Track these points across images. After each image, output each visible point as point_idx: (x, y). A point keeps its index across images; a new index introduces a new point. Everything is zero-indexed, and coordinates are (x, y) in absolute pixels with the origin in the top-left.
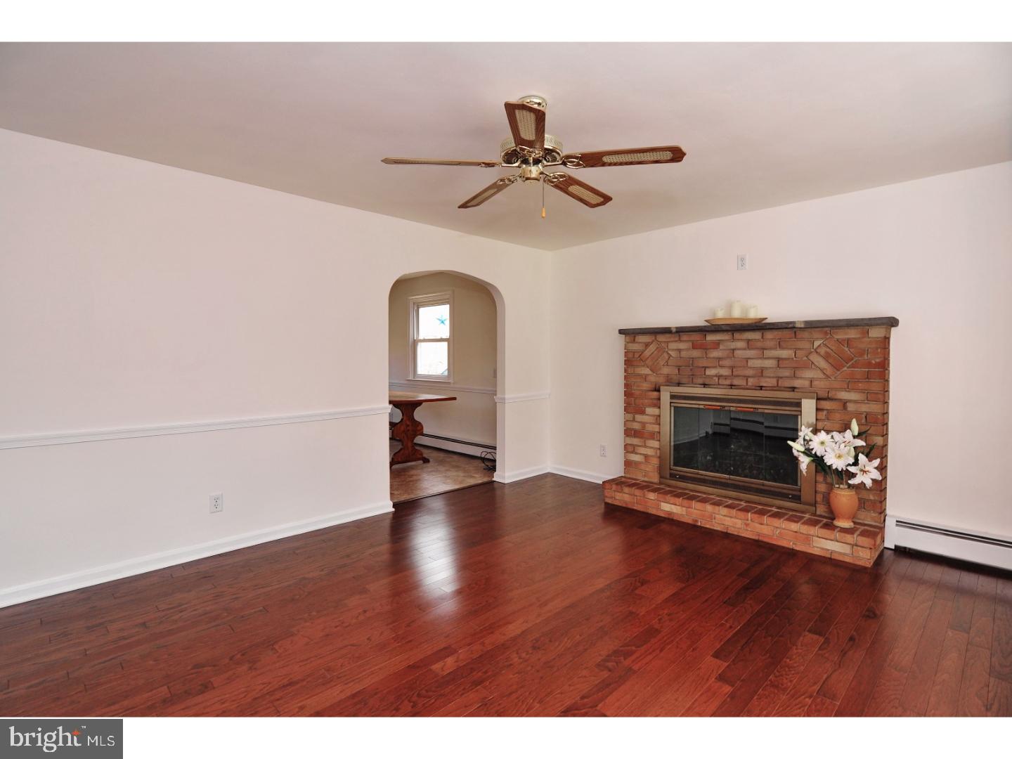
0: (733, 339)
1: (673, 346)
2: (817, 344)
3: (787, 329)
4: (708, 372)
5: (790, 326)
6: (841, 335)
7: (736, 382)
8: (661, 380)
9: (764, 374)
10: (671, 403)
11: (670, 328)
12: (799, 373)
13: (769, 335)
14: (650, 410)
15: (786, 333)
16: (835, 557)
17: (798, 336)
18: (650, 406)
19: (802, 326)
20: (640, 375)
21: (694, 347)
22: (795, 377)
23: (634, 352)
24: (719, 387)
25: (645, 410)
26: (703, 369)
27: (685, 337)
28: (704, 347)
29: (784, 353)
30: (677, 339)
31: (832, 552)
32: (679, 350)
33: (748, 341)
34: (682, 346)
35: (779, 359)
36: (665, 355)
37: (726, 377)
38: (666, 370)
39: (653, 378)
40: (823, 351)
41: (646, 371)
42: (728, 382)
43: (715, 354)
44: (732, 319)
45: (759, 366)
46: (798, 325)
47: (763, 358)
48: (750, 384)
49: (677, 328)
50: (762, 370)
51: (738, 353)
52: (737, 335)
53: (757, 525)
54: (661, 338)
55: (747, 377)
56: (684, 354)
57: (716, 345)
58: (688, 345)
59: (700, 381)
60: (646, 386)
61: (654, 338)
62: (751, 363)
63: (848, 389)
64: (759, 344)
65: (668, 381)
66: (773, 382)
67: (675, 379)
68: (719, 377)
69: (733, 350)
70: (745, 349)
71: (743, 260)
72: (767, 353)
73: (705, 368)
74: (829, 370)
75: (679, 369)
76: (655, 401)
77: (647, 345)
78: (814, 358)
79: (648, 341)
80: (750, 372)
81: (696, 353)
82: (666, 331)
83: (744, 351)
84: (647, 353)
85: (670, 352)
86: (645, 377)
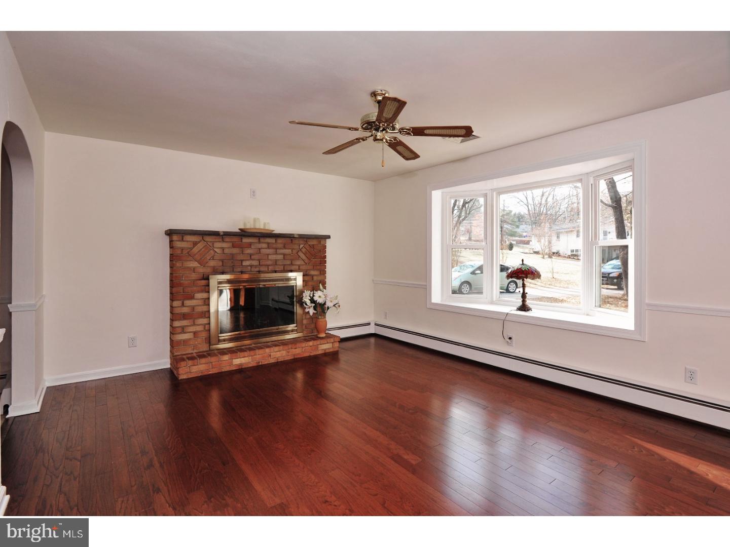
0: (259, 242)
1: (218, 245)
2: (301, 246)
3: (290, 237)
4: (245, 263)
5: (292, 236)
6: (312, 242)
7: (262, 269)
8: (208, 270)
9: (277, 263)
10: (218, 287)
11: (218, 232)
12: (294, 263)
13: (280, 241)
14: (199, 296)
15: (289, 240)
16: (327, 351)
17: (293, 242)
18: (198, 292)
19: (297, 237)
20: (189, 268)
21: (234, 246)
22: (292, 264)
23: (182, 249)
24: (251, 273)
25: (194, 296)
26: (240, 262)
27: (227, 239)
28: (241, 247)
29: (287, 251)
30: (221, 240)
31: (325, 350)
32: (223, 249)
33: (268, 243)
34: (224, 245)
35: (284, 255)
36: (212, 251)
37: (256, 266)
38: (212, 263)
39: (202, 270)
40: (304, 250)
41: (194, 264)
42: (257, 269)
43: (249, 251)
44: (255, 229)
45: (275, 258)
46: (295, 236)
47: (276, 254)
48: (269, 270)
49: (224, 232)
50: (276, 261)
51: (263, 251)
52: (262, 240)
53: (294, 350)
54: (208, 239)
55: (268, 266)
56: (226, 251)
57: (249, 245)
58: (230, 245)
59: (239, 270)
60: (194, 276)
61: (201, 239)
62: (270, 257)
63: (314, 269)
64: (274, 246)
65: (214, 272)
66: (282, 268)
67: (221, 269)
68: (251, 266)
69: (260, 249)
70: (266, 249)
71: (254, 192)
72: (279, 251)
73: (242, 261)
74: (307, 261)
75: (223, 262)
76: (203, 288)
77: (195, 244)
78: (301, 254)
79: (196, 240)
80: (269, 263)
81: (235, 251)
82: (215, 234)
83: (266, 250)
84: (195, 250)
85: (216, 250)
86: (194, 270)
